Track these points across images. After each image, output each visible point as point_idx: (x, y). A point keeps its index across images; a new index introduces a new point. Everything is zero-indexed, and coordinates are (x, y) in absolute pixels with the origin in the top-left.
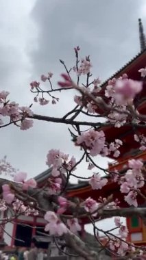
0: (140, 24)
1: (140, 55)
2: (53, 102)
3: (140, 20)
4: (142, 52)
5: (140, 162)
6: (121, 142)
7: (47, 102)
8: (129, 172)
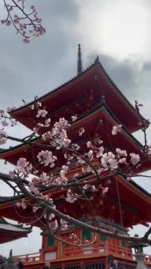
0: (79, 49)
1: (75, 78)
2: (12, 125)
3: (79, 45)
4: (78, 77)
5: (67, 167)
6: (56, 158)
7: (7, 124)
8: (62, 171)
